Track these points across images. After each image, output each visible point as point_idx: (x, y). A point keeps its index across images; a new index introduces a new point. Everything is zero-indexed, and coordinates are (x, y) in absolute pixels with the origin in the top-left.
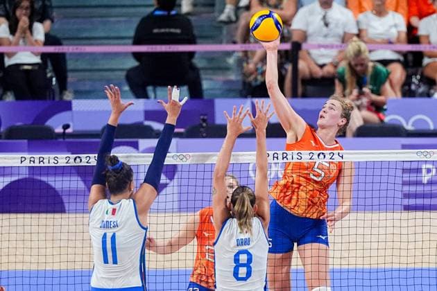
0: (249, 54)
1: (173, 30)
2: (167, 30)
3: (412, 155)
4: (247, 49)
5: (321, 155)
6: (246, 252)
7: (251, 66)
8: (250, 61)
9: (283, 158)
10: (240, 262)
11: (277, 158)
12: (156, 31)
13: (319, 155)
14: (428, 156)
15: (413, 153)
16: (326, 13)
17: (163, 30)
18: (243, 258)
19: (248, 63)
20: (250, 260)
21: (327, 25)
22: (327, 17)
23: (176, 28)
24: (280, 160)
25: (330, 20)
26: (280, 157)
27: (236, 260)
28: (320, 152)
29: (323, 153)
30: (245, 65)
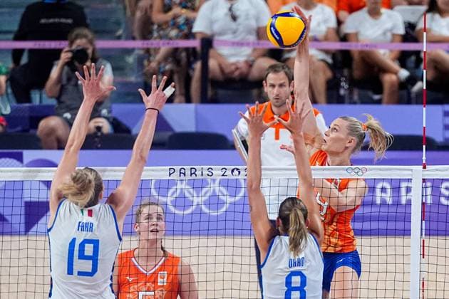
0: (152, 52)
1: (63, 20)
2: (57, 20)
3: (341, 172)
4: (149, 46)
5: (235, 171)
6: (299, 273)
7: (154, 65)
8: (151, 58)
9: (191, 174)
10: (293, 286)
11: (184, 174)
12: (43, 21)
13: (233, 171)
14: (360, 173)
15: (343, 169)
16: (232, 5)
17: (51, 21)
18: (296, 281)
19: (149, 62)
20: (304, 282)
21: (234, 18)
22: (233, 9)
23: (67, 17)
24: (188, 177)
25: (237, 13)
26: (188, 173)
27: (288, 283)
28: (234, 167)
29: (237, 169)
30: (146, 63)
